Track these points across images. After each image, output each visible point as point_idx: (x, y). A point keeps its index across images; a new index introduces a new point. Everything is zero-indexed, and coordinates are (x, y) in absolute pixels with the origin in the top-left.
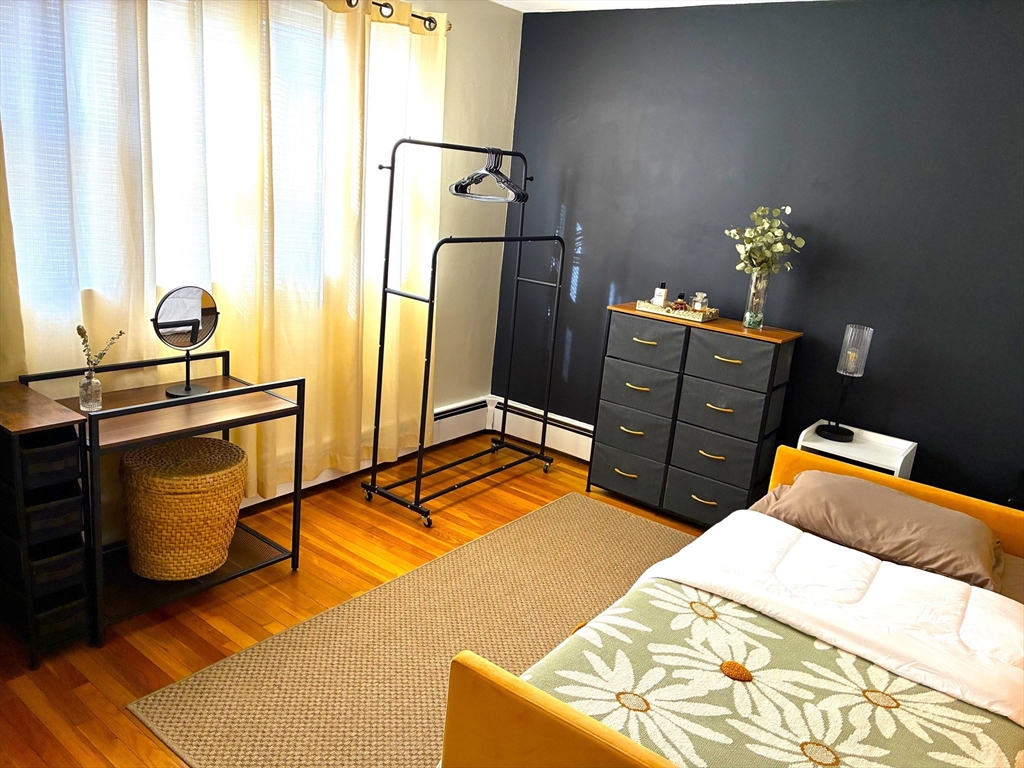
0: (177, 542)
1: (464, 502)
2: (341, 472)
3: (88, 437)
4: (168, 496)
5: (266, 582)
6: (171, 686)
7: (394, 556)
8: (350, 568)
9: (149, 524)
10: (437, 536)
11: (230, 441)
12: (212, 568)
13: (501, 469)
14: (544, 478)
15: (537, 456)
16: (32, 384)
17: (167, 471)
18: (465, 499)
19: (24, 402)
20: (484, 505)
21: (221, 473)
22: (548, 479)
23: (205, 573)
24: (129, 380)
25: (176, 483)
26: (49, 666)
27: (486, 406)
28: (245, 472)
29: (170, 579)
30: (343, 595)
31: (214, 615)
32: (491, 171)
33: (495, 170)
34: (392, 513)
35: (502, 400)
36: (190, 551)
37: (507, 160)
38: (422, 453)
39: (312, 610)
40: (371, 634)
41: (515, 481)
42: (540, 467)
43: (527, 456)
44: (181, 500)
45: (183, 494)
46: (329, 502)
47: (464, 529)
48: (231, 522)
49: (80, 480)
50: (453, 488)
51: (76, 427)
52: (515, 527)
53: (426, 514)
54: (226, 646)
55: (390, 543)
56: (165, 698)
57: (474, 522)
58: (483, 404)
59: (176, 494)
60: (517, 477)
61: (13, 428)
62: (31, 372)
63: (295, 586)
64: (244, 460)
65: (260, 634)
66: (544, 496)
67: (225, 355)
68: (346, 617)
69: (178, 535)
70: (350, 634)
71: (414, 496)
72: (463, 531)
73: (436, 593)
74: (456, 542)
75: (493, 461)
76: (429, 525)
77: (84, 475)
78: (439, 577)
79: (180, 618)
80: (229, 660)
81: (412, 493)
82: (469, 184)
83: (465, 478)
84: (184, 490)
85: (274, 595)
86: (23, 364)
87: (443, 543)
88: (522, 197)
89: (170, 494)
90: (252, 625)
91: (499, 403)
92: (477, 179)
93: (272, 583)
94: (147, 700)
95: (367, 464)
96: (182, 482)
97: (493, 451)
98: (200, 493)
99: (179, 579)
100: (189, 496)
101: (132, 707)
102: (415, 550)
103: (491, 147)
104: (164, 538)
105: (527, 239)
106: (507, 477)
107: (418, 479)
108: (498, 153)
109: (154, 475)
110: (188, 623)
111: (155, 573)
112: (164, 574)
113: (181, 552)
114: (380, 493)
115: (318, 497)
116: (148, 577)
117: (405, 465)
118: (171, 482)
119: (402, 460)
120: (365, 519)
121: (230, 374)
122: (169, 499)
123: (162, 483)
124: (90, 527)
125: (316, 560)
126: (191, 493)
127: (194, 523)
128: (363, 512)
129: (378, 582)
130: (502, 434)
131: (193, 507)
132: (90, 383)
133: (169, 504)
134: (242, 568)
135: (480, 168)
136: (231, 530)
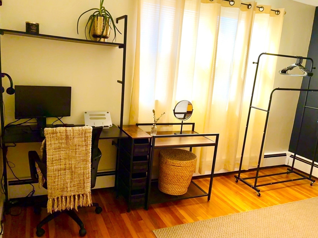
0: (173, 182)
1: (274, 190)
2: (227, 170)
3: (152, 143)
4: (172, 166)
5: (198, 202)
6: (166, 228)
7: (245, 204)
8: (228, 204)
9: (165, 174)
10: (263, 200)
11: (192, 152)
12: (182, 193)
13: (291, 181)
14: (310, 187)
15: (308, 179)
16: (139, 126)
17: (172, 158)
18: (274, 189)
19: (136, 130)
20: (282, 193)
21: (188, 161)
22: (312, 188)
23: (180, 194)
24: (164, 129)
25: (175, 162)
26: (132, 212)
27: (286, 155)
28: (196, 163)
29: (169, 194)
30: (225, 213)
31: (181, 209)
32: (297, 65)
33: (299, 64)
34: (245, 188)
35: (293, 154)
36: (176, 186)
37: (304, 61)
38: (259, 169)
39: (214, 216)
40: (234, 230)
41: (297, 186)
42: (309, 183)
43: (302, 177)
44: (175, 168)
45: (176, 166)
46: (222, 180)
47: (274, 200)
48: (190, 179)
49: (148, 156)
50: (270, 184)
51: (149, 139)
52: (296, 204)
53: (259, 191)
54: (184, 220)
55: (243, 199)
56: (164, 232)
57: (278, 199)
58: (285, 155)
59: (174, 166)
60: (298, 185)
61: (133, 137)
62: (139, 123)
63: (208, 206)
64: (196, 159)
65: (195, 219)
66: (310, 195)
67: (193, 124)
68: (225, 221)
69: (173, 180)
70: (226, 228)
71: (254, 184)
72: (273, 201)
73: (261, 221)
74: (270, 204)
75: (287, 177)
76: (259, 195)
77: (149, 155)
78: (262, 215)
79: (170, 207)
80: (184, 225)
81: (253, 183)
82: (287, 70)
83: (274, 181)
84: (177, 165)
85: (201, 207)
86: (137, 120)
87: (265, 203)
88: (310, 74)
89: (172, 165)
90: (193, 216)
91: (292, 155)
92: (291, 68)
93: (201, 203)
94: (158, 230)
95: (237, 169)
96: (176, 162)
97: (287, 173)
98: (181, 167)
99: (172, 194)
100: (178, 167)
101: (154, 231)
102: (253, 203)
103: (298, 56)
104: (169, 180)
105: (311, 90)
106: (293, 184)
107: (256, 178)
108: (301, 58)
109: (168, 159)
110: (173, 209)
111: (165, 191)
112: (168, 192)
113: (173, 185)
114: (241, 180)
115: (218, 178)
116: (163, 192)
117: (252, 172)
118: (173, 161)
119: (250, 170)
120: (235, 188)
121: (194, 130)
122: (172, 167)
123: (171, 161)
124: (149, 171)
125: (216, 199)
126: (179, 166)
127: (178, 177)
128: (234, 186)
129: (238, 212)
130: (292, 167)
131: (179, 171)
132: (154, 128)
133: (172, 169)
134: (191, 196)
135: (293, 64)
136: (189, 182)
